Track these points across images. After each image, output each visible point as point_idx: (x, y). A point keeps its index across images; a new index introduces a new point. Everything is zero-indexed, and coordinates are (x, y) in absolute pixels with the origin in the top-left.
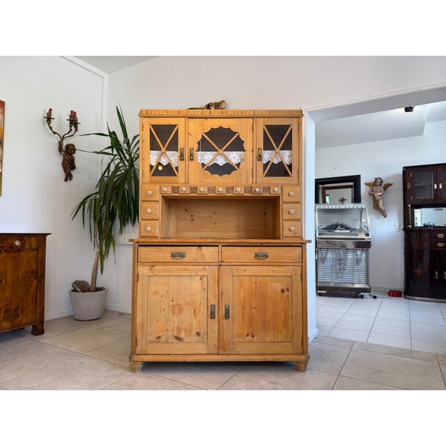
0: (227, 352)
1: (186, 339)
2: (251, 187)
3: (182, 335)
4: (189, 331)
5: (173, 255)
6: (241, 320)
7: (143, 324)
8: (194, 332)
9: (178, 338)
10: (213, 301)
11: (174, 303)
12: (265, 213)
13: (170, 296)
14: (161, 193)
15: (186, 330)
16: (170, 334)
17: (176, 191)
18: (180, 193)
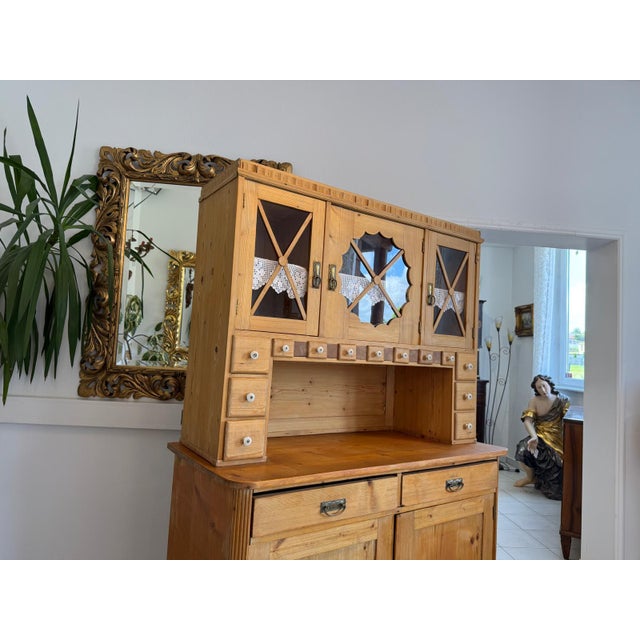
2: (419, 351)
5: (324, 509)
12: (385, 384)
14: (272, 355)
17: (303, 351)
18: (311, 355)
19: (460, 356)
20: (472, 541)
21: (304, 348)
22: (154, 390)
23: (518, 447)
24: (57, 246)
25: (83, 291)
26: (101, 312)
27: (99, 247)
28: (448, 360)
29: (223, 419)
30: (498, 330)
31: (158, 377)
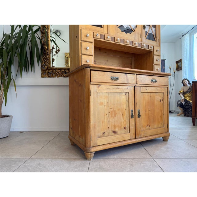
0: (139, 137)
1: (119, 132)
2: (141, 44)
3: (117, 130)
4: (120, 127)
5: (112, 79)
6: (144, 118)
7: (95, 125)
8: (123, 127)
9: (114, 132)
10: (132, 108)
11: (112, 110)
13: (110, 105)
14: (93, 37)
15: (118, 126)
16: (110, 130)
17: (103, 38)
18: (106, 39)
19: (155, 47)
20: (160, 101)
21: (103, 36)
22: (62, 74)
23: (178, 102)
24: (31, 32)
25: (40, 47)
26: (45, 52)
27: (43, 33)
28: (151, 48)
29: (80, 55)
30: (170, 69)
31: (63, 70)
